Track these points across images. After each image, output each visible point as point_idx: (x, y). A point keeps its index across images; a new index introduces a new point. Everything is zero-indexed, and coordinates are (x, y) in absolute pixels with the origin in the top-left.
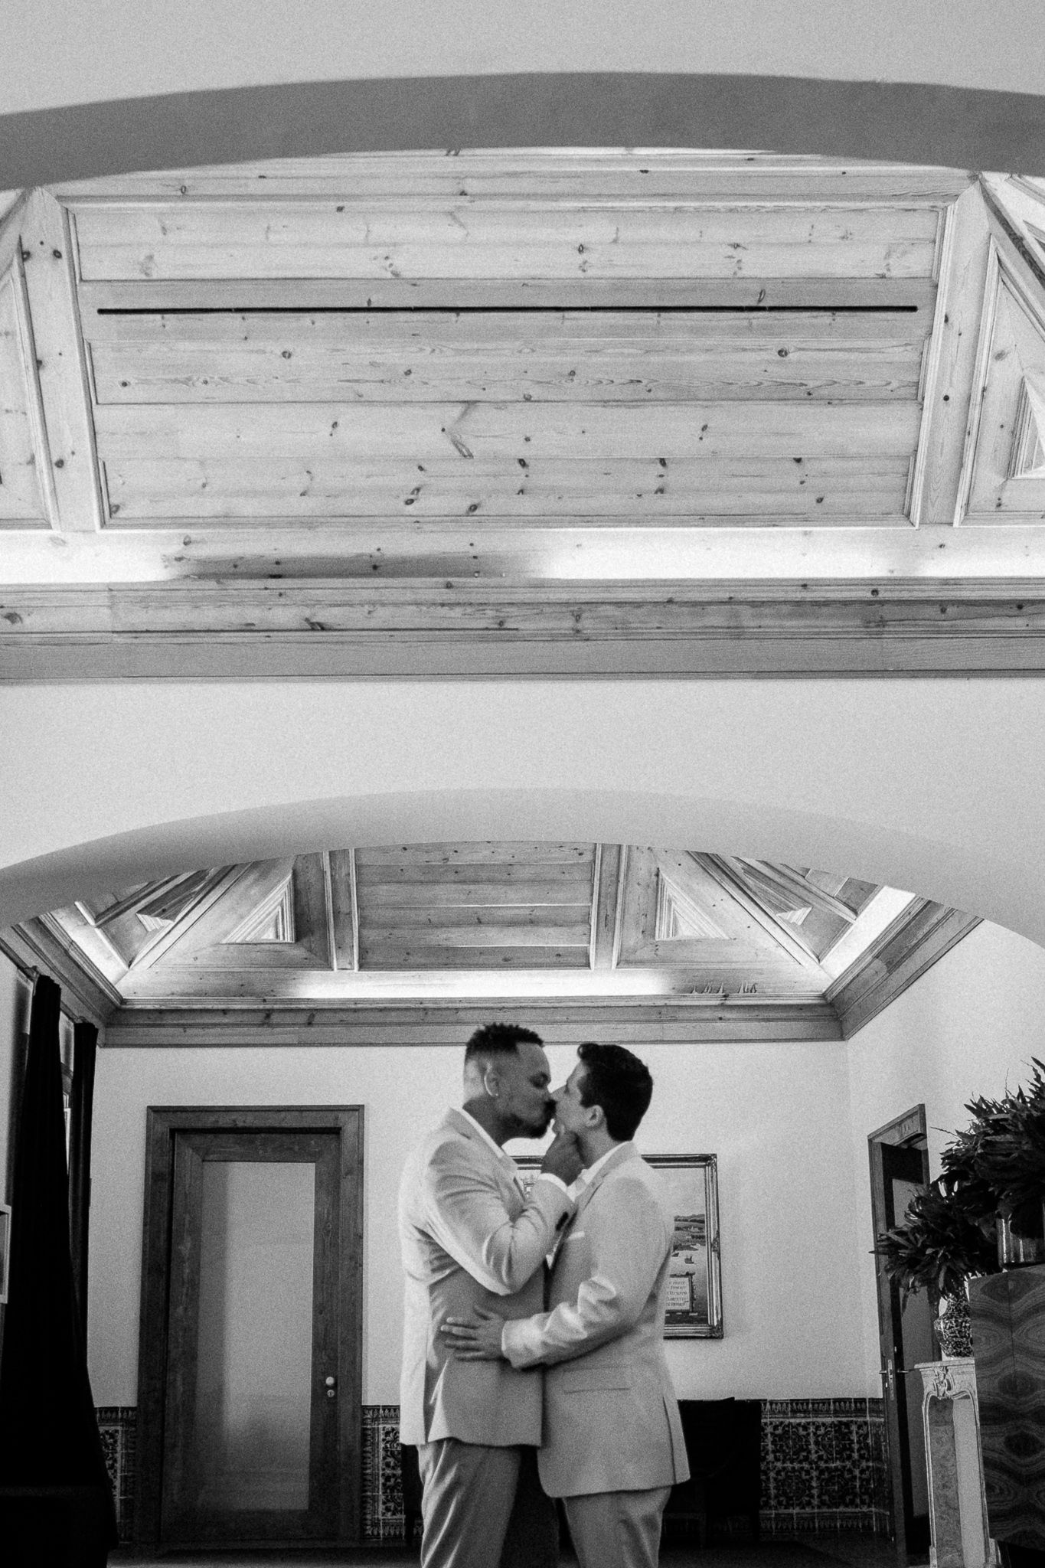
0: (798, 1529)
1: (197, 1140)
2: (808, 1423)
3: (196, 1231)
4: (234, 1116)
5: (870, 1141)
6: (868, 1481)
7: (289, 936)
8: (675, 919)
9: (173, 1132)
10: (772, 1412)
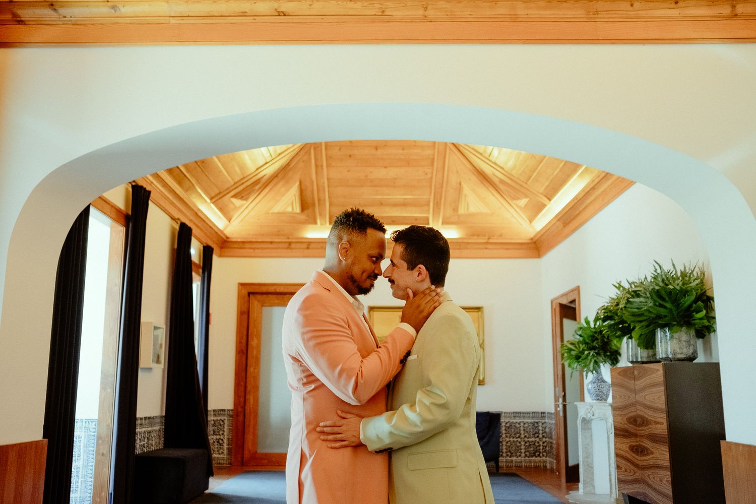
0: (515, 466)
1: (259, 297)
2: (521, 422)
3: (259, 336)
4: (275, 287)
5: (552, 302)
6: (546, 447)
7: (298, 209)
8: (468, 204)
9: (249, 294)
10: (505, 417)
